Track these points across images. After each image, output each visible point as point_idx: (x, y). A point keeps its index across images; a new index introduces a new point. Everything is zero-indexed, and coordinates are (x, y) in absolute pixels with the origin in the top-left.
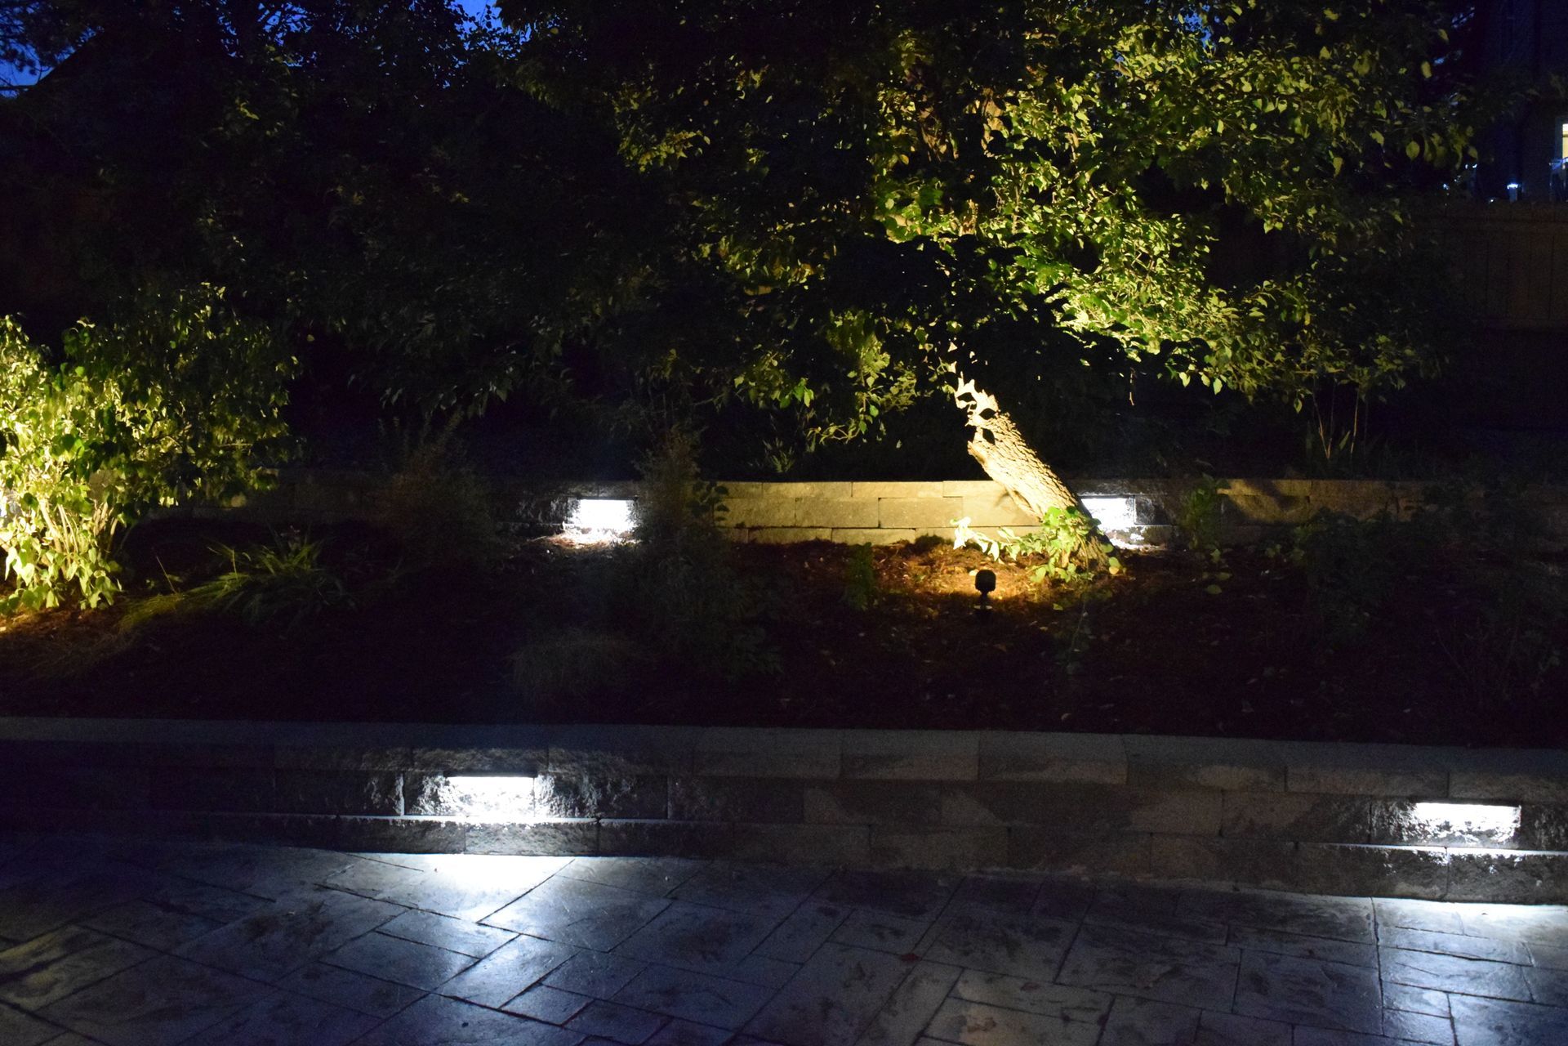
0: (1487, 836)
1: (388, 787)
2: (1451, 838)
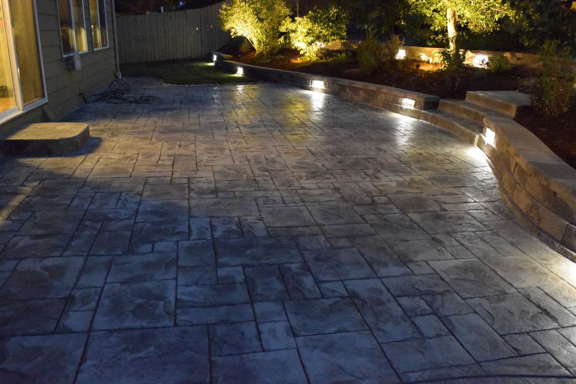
0: (411, 105)
1: (309, 82)
2: (407, 105)
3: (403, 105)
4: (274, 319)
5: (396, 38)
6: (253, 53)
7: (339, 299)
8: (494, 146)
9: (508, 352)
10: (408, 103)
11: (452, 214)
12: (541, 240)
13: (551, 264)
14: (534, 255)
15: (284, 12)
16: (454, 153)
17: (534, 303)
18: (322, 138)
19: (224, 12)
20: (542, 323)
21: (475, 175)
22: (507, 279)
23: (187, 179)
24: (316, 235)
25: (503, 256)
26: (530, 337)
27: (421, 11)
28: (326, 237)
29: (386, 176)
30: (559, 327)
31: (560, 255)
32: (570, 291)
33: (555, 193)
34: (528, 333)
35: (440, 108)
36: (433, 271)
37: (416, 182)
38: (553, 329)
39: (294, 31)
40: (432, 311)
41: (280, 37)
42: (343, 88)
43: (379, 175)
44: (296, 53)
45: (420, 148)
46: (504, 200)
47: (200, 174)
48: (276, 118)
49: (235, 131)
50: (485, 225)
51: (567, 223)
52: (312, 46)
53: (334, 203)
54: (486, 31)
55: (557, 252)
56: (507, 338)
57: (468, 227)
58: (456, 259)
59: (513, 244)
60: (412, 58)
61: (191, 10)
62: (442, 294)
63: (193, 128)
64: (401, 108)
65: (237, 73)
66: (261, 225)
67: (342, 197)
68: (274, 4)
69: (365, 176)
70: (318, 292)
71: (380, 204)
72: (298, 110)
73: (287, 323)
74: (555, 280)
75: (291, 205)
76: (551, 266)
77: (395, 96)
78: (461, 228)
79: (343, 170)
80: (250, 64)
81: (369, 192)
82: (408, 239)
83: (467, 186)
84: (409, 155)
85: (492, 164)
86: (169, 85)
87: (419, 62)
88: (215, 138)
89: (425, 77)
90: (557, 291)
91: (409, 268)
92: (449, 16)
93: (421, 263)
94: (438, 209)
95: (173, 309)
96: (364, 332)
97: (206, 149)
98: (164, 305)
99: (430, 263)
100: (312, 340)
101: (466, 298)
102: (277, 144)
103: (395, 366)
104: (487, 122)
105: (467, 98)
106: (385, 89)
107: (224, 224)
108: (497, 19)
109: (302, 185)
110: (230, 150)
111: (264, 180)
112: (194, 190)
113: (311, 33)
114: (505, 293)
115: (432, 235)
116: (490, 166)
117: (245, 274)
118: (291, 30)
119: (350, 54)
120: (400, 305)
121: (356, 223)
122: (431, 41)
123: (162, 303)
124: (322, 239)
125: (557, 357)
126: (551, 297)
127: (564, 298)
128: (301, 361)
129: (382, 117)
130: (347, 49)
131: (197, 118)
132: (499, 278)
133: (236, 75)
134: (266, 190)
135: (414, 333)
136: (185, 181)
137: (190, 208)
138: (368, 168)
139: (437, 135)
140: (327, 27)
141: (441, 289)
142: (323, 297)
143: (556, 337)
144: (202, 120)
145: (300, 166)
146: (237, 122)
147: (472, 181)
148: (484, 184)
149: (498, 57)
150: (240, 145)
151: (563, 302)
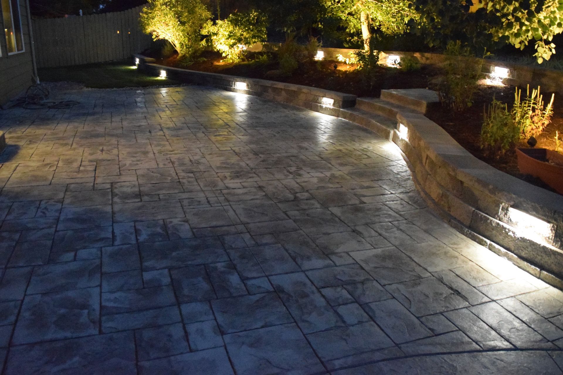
0: (330, 104)
1: (232, 83)
2: (327, 104)
3: (323, 104)
4: (202, 319)
5: (314, 40)
6: (175, 56)
7: (264, 295)
8: (407, 140)
9: (424, 332)
10: (328, 102)
11: (370, 207)
12: (451, 226)
13: (461, 248)
14: (446, 241)
15: (205, 15)
16: (371, 148)
17: (446, 285)
18: (245, 138)
19: (145, 15)
20: (454, 303)
21: (390, 168)
22: (422, 265)
23: (110, 184)
24: (241, 233)
25: (418, 243)
26: (443, 317)
27: (336, 15)
28: (250, 235)
29: (308, 173)
30: (470, 305)
31: (468, 239)
32: (478, 272)
33: (462, 183)
34: (441, 313)
35: (357, 106)
36: (354, 262)
37: (336, 177)
38: (464, 308)
39: (216, 34)
40: (354, 300)
41: (202, 40)
42: (265, 89)
43: (301, 172)
44: (218, 55)
45: (340, 145)
46: (418, 190)
47: (123, 179)
48: (199, 120)
49: (159, 134)
50: (400, 215)
51: (474, 209)
52: (234, 48)
53: (258, 202)
54: (397, 33)
55: (466, 236)
56: (423, 319)
57: (386, 217)
58: (375, 248)
59: (426, 231)
60: (330, 59)
61: (111, 13)
62: (363, 283)
63: (115, 132)
64: (321, 107)
65: (161, 76)
66: (187, 227)
67: (266, 195)
68: (195, 7)
69: (288, 173)
70: (245, 289)
71: (303, 200)
72: (221, 111)
73: (215, 322)
74: (465, 263)
75: (216, 205)
76: (461, 249)
77: (315, 96)
78: (379, 219)
79: (266, 168)
80: (173, 67)
81: (292, 189)
82: (331, 232)
83: (384, 179)
84: (329, 152)
85: (406, 158)
86: (90, 89)
87: (337, 63)
88: (139, 141)
89: (342, 77)
90: (467, 273)
91: (331, 260)
92: (363, 19)
93: (343, 254)
94: (357, 202)
95: (98, 317)
96: (289, 325)
97: (129, 153)
98: (89, 314)
99: (352, 254)
100: (239, 336)
101: (385, 285)
102: (201, 145)
103: (320, 355)
104: (400, 118)
105: (381, 96)
106: (305, 89)
107: (148, 227)
108: (407, 22)
109: (226, 185)
110: (154, 154)
111: (189, 182)
112: (117, 195)
113: (232, 36)
114: (420, 277)
115: (353, 228)
116: (405, 160)
117: (171, 277)
118: (212, 33)
119: (271, 56)
120: (323, 296)
121: (279, 219)
122: (347, 43)
123: (86, 311)
124: (247, 236)
125: (468, 333)
126: (462, 279)
127: (473, 278)
128: (229, 358)
129: (303, 116)
130: (268, 51)
131: (119, 122)
132: (414, 264)
133: (159, 78)
134: (191, 192)
135: (337, 322)
136: (108, 186)
137: (113, 213)
138: (290, 166)
139: (356, 132)
140: (247, 30)
141: (362, 278)
142: (249, 294)
143: (467, 315)
144: (125, 123)
145: (225, 166)
146: (160, 125)
147: (388, 174)
148: (399, 176)
149: (409, 57)
150: (164, 148)
151: (472, 282)
